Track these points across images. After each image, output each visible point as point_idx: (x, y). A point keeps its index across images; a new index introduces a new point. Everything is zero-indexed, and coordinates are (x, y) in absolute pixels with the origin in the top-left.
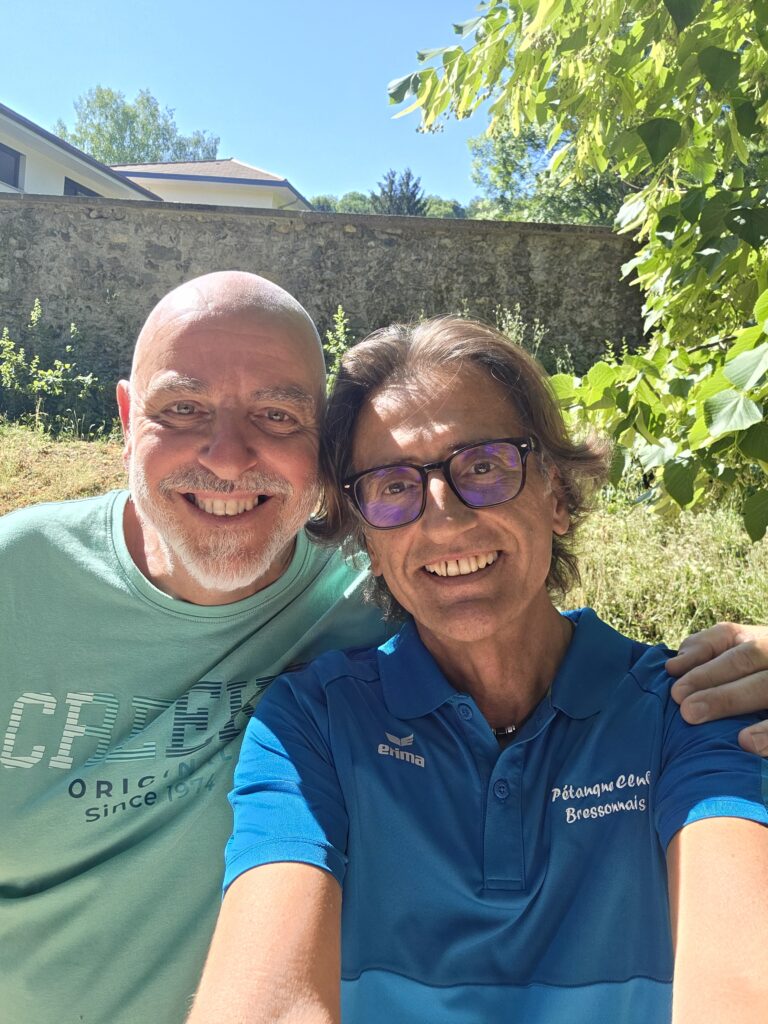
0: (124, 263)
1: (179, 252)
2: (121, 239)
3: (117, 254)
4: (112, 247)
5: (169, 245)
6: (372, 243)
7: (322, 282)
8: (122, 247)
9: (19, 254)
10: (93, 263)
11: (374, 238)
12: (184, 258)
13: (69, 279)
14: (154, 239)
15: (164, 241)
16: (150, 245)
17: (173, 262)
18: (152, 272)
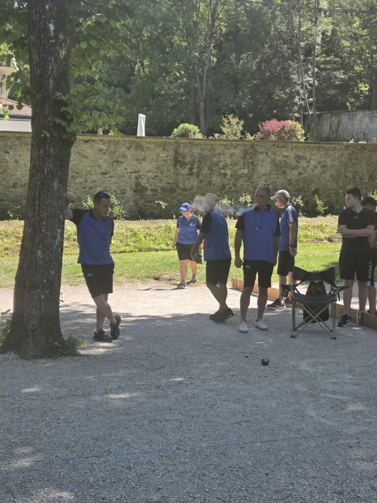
0: (288, 161)
1: (306, 157)
2: (286, 154)
3: (285, 159)
4: (284, 156)
5: (302, 155)
6: (365, 152)
7: (352, 164)
8: (287, 156)
9: (250, 160)
10: (278, 162)
11: (366, 150)
12: (308, 159)
13: (270, 168)
14: (297, 153)
15: (301, 154)
16: (296, 155)
17: (304, 160)
18: (298, 164)
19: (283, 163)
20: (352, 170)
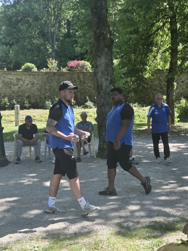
19: (9, 83)
20: (49, 85)
